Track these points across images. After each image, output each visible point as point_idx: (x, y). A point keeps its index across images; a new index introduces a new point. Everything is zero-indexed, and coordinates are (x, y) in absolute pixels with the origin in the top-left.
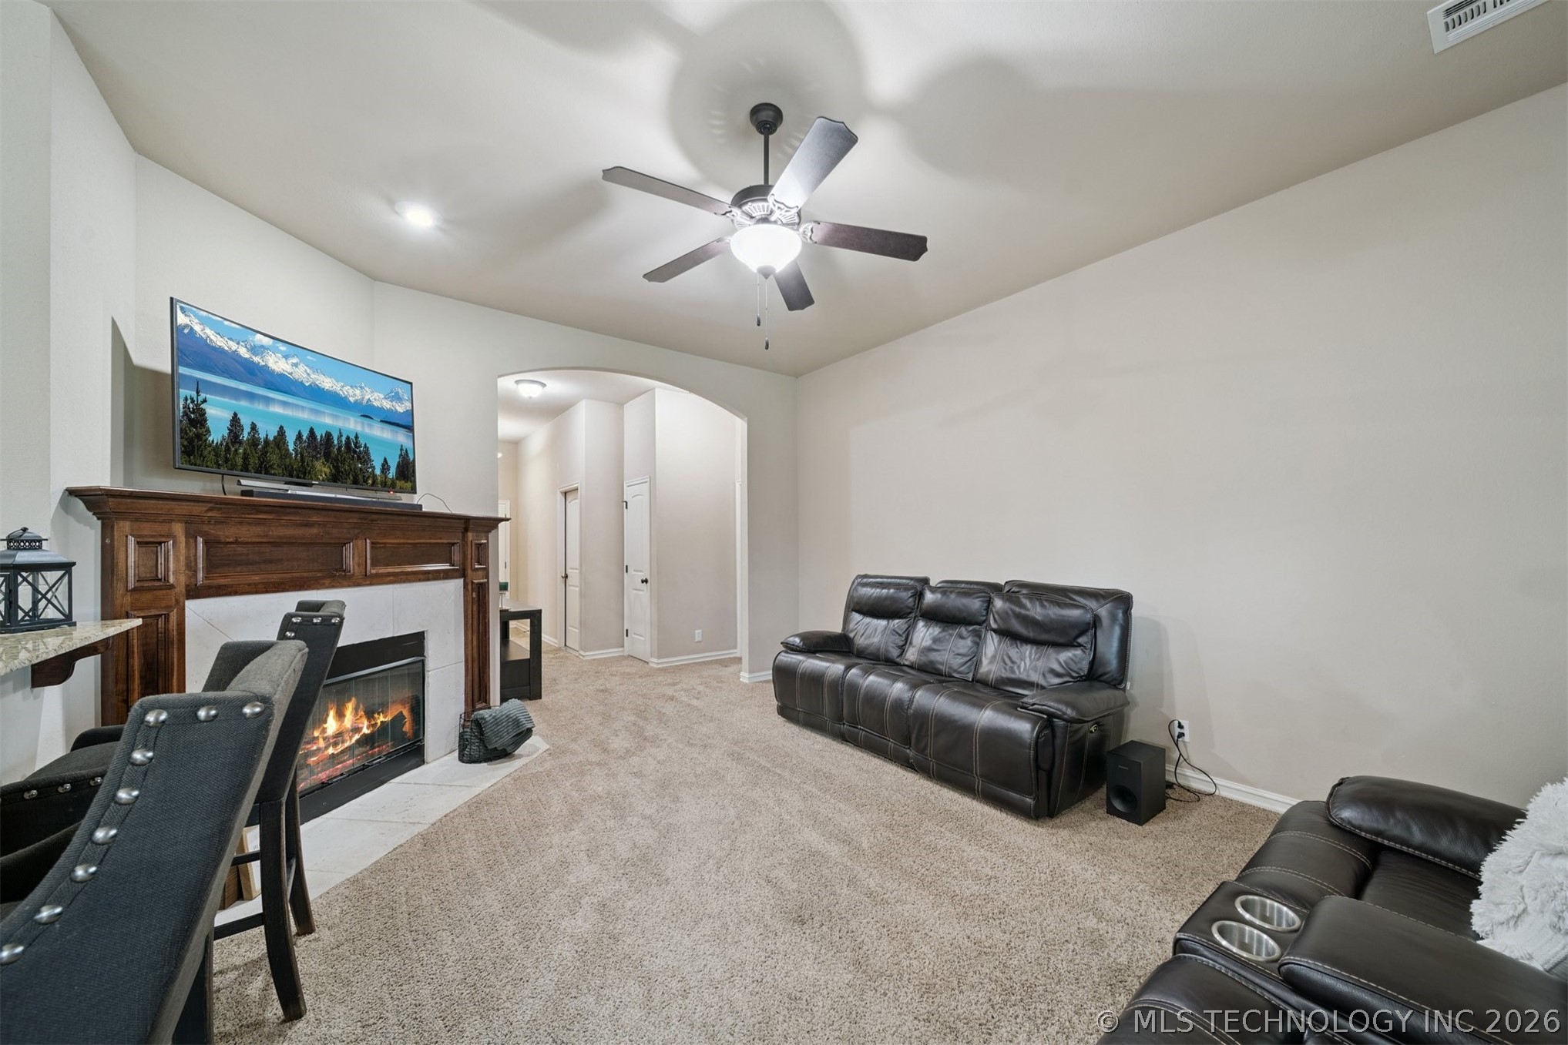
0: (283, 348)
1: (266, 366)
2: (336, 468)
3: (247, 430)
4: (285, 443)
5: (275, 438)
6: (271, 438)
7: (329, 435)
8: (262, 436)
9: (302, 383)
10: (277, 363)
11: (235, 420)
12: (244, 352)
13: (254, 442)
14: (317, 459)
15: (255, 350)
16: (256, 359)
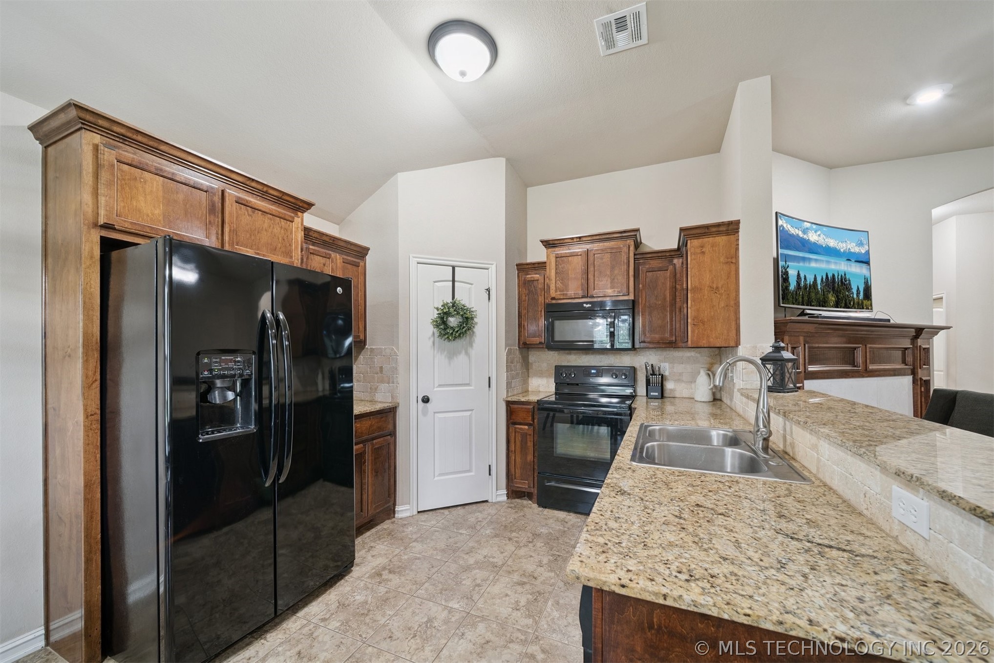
0: (814, 226)
1: (809, 239)
2: (837, 296)
3: (803, 280)
4: (817, 285)
5: (813, 282)
6: (812, 283)
7: (834, 275)
8: (808, 282)
9: (822, 246)
10: (813, 237)
11: (799, 275)
12: (801, 234)
13: (806, 285)
14: (830, 292)
15: (805, 231)
16: (805, 236)
